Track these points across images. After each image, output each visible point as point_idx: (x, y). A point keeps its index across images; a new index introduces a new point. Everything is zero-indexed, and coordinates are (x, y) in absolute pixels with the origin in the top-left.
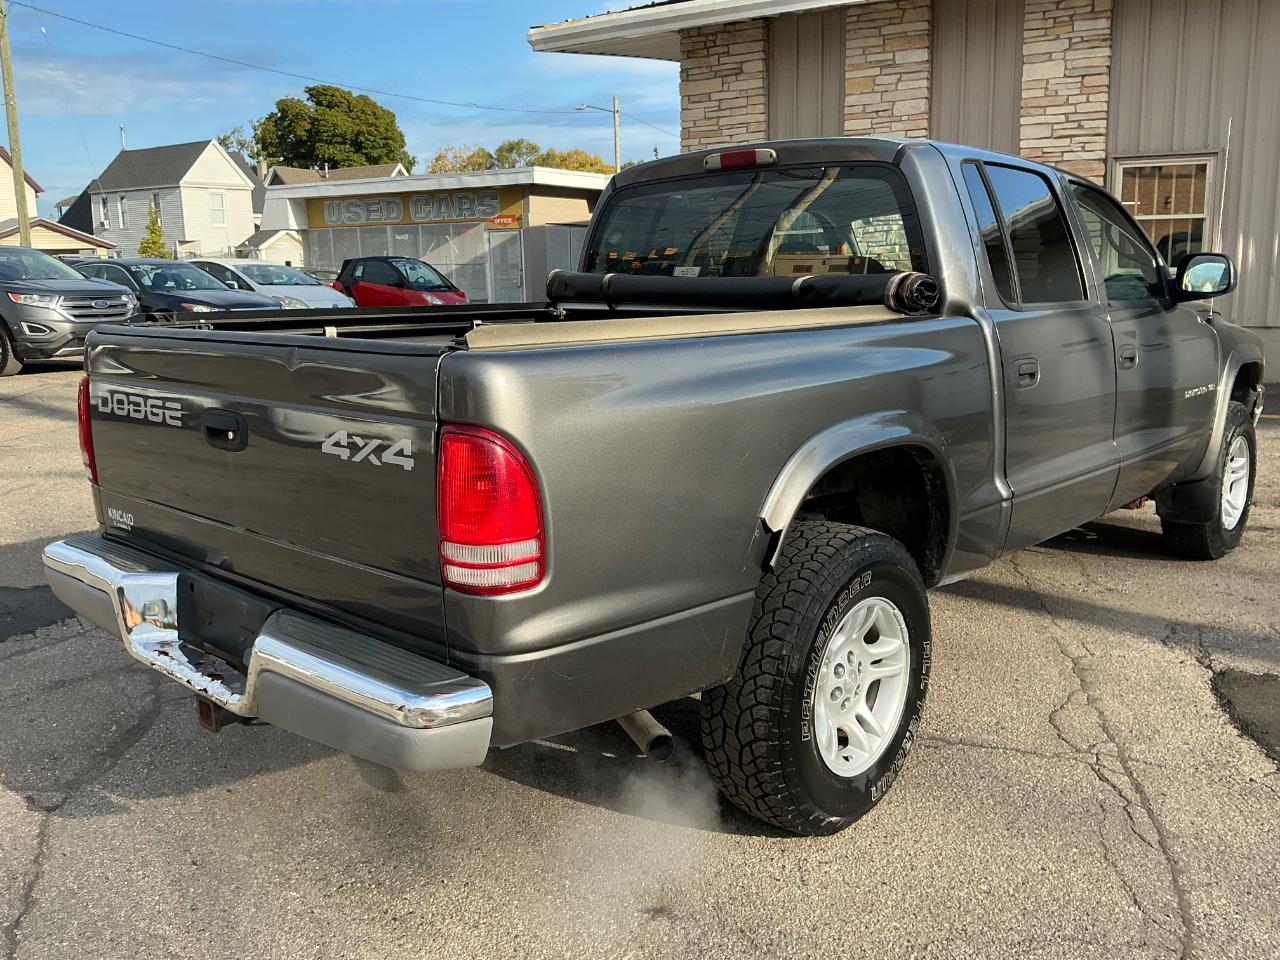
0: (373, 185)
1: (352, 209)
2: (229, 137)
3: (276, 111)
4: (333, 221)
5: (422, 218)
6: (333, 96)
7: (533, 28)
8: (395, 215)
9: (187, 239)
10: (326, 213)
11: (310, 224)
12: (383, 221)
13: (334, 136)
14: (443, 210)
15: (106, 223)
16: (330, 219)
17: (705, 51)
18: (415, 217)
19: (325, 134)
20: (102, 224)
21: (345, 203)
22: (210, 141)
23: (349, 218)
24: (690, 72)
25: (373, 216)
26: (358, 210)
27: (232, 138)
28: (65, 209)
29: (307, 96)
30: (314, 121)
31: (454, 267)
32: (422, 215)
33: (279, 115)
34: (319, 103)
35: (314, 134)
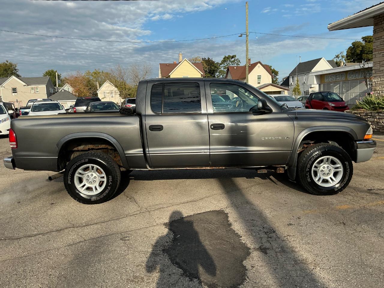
0: (336, 70)
1: (332, 77)
2: (339, 55)
3: (352, 46)
4: (327, 81)
5: (351, 78)
6: (370, 39)
7: (329, 24)
8: (343, 78)
9: (312, 87)
10: (325, 79)
11: (321, 82)
12: (340, 80)
13: (369, 51)
14: (357, 76)
15: (292, 83)
16: (326, 80)
17: (381, 23)
18: (349, 78)
19: (366, 51)
20: (291, 83)
21: (331, 75)
22: (321, 58)
23: (331, 80)
24: (376, 30)
25: (338, 78)
26: (333, 77)
27: (340, 55)
28: (284, 80)
29: (362, 40)
30: (363, 47)
31: (359, 93)
32: (351, 77)
33: (353, 47)
34: (366, 41)
35: (362, 52)
